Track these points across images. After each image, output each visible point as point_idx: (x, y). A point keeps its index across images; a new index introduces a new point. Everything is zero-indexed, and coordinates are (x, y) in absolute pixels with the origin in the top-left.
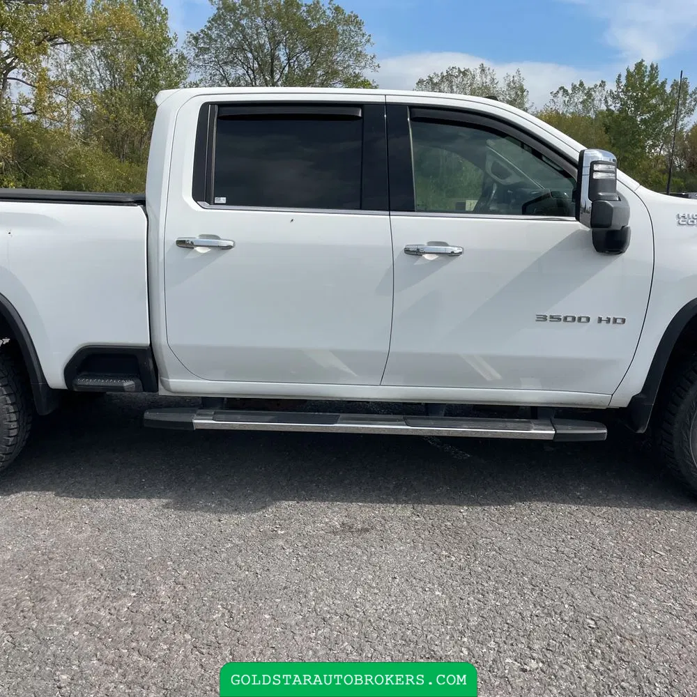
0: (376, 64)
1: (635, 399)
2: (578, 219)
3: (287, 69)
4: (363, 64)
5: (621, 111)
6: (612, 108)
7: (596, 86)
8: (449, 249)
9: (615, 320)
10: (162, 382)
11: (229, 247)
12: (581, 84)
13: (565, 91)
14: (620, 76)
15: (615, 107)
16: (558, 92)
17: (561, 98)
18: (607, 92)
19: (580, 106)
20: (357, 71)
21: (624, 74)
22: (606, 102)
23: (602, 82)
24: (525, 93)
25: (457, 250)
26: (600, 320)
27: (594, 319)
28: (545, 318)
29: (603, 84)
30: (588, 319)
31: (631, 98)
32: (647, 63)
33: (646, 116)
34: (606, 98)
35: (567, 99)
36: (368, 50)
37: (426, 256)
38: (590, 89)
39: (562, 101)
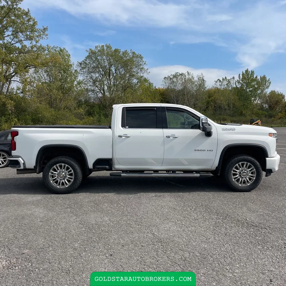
0: (148, 72)
1: (217, 167)
2: (200, 130)
3: (115, 74)
4: (143, 72)
5: (241, 87)
7: (231, 78)
8: (175, 136)
9: (211, 150)
10: (113, 167)
11: (129, 137)
12: (226, 78)
13: (220, 81)
14: (239, 75)
15: (239, 86)
16: (217, 81)
17: (218, 83)
18: (236, 81)
19: (226, 86)
20: (142, 75)
21: (241, 74)
22: (236, 84)
23: (233, 77)
24: (205, 82)
25: (177, 136)
26: (208, 150)
27: (206, 150)
28: (196, 150)
30: (205, 151)
31: (245, 82)
32: (250, 70)
33: (251, 89)
34: (235, 83)
35: (220, 83)
36: (145, 67)
37: (171, 138)
38: (229, 80)
39: (219, 84)
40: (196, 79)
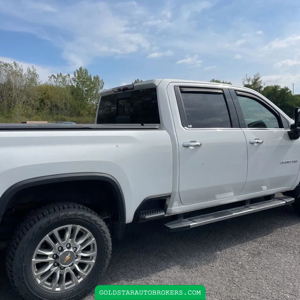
5: (77, 86)
6: (74, 85)
7: (66, 75)
12: (61, 74)
13: (54, 77)
14: (75, 72)
16: (51, 77)
17: (53, 79)
18: (71, 78)
22: (71, 82)
24: (37, 76)
29: (69, 75)
31: (80, 81)
32: (83, 68)
33: (87, 89)
35: (56, 80)
37: (255, 144)
38: (64, 77)
40: (25, 72)
